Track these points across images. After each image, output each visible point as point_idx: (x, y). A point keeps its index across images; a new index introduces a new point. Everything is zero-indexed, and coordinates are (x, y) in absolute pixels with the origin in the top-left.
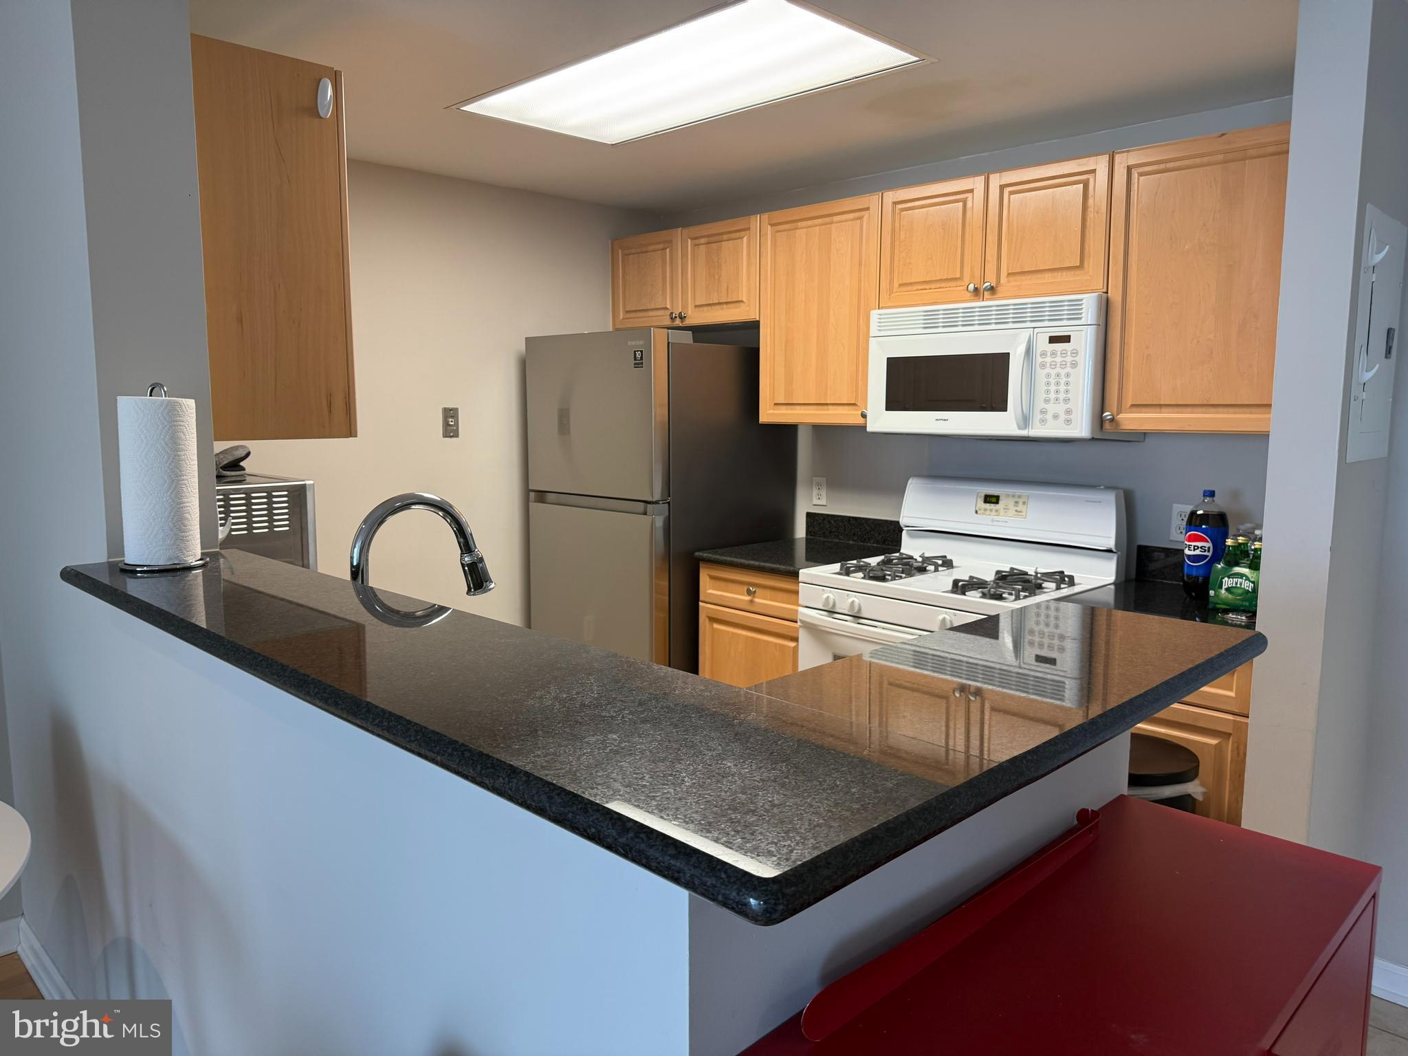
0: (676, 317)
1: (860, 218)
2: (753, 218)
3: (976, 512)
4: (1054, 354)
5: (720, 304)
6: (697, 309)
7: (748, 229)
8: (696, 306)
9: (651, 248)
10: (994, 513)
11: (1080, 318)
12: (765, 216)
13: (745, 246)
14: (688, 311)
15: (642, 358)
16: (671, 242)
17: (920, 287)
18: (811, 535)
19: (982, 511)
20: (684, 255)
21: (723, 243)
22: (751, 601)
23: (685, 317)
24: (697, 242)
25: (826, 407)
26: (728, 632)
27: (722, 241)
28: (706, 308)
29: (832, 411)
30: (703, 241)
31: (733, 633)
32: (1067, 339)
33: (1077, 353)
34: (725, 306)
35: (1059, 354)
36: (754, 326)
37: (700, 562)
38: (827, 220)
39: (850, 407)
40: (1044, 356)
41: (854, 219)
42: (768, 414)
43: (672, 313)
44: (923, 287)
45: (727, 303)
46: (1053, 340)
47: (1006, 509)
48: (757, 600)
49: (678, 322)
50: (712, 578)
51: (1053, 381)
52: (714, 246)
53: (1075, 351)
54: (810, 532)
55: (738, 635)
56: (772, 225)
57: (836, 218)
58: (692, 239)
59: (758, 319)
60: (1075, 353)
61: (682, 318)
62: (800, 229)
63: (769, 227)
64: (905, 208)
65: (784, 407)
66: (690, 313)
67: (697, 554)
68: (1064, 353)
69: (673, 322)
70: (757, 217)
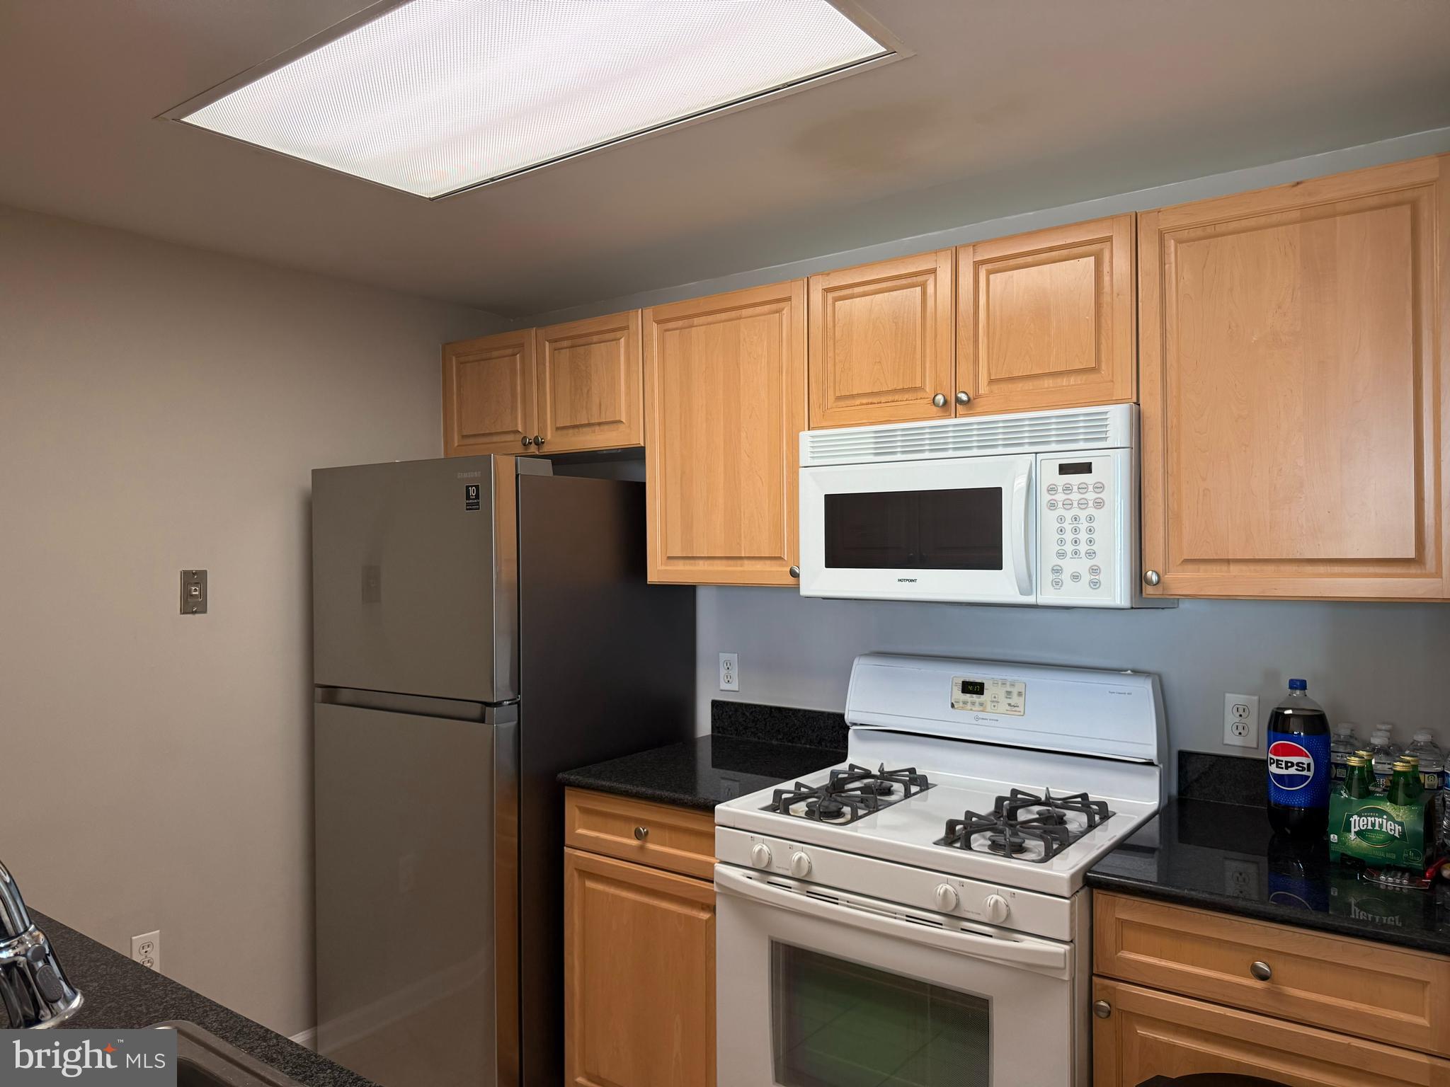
0: (530, 443)
1: (779, 311)
2: (632, 313)
3: (953, 706)
4: (1067, 489)
5: (589, 425)
6: (559, 432)
7: (627, 328)
8: (558, 429)
9: (496, 354)
10: (977, 707)
11: (1106, 439)
12: (649, 312)
13: (622, 350)
14: (546, 435)
15: (477, 497)
16: (522, 345)
17: (865, 401)
18: (719, 732)
19: (961, 704)
20: (540, 363)
21: (592, 346)
22: (642, 848)
23: (543, 443)
24: (558, 345)
25: (739, 562)
26: (607, 894)
27: (591, 344)
28: (571, 431)
29: (749, 566)
30: (566, 343)
31: (614, 896)
32: (1086, 468)
33: (1103, 487)
34: (597, 428)
35: (1075, 488)
36: (637, 455)
37: (566, 787)
38: (733, 314)
39: (773, 562)
40: (1053, 492)
41: (770, 313)
42: (658, 571)
43: (525, 438)
44: (870, 401)
45: (600, 424)
46: (1065, 469)
47: (995, 701)
48: (651, 846)
49: (533, 449)
50: (585, 811)
51: (1068, 526)
52: (581, 350)
53: (1100, 485)
54: (718, 728)
55: (623, 899)
56: (658, 322)
57: (745, 312)
58: (550, 341)
59: (643, 445)
60: (1099, 487)
61: (538, 443)
62: (696, 326)
63: (655, 325)
64: (840, 296)
65: (681, 562)
66: (549, 437)
67: (560, 776)
68: (1083, 488)
69: (526, 449)
70: (638, 311)
